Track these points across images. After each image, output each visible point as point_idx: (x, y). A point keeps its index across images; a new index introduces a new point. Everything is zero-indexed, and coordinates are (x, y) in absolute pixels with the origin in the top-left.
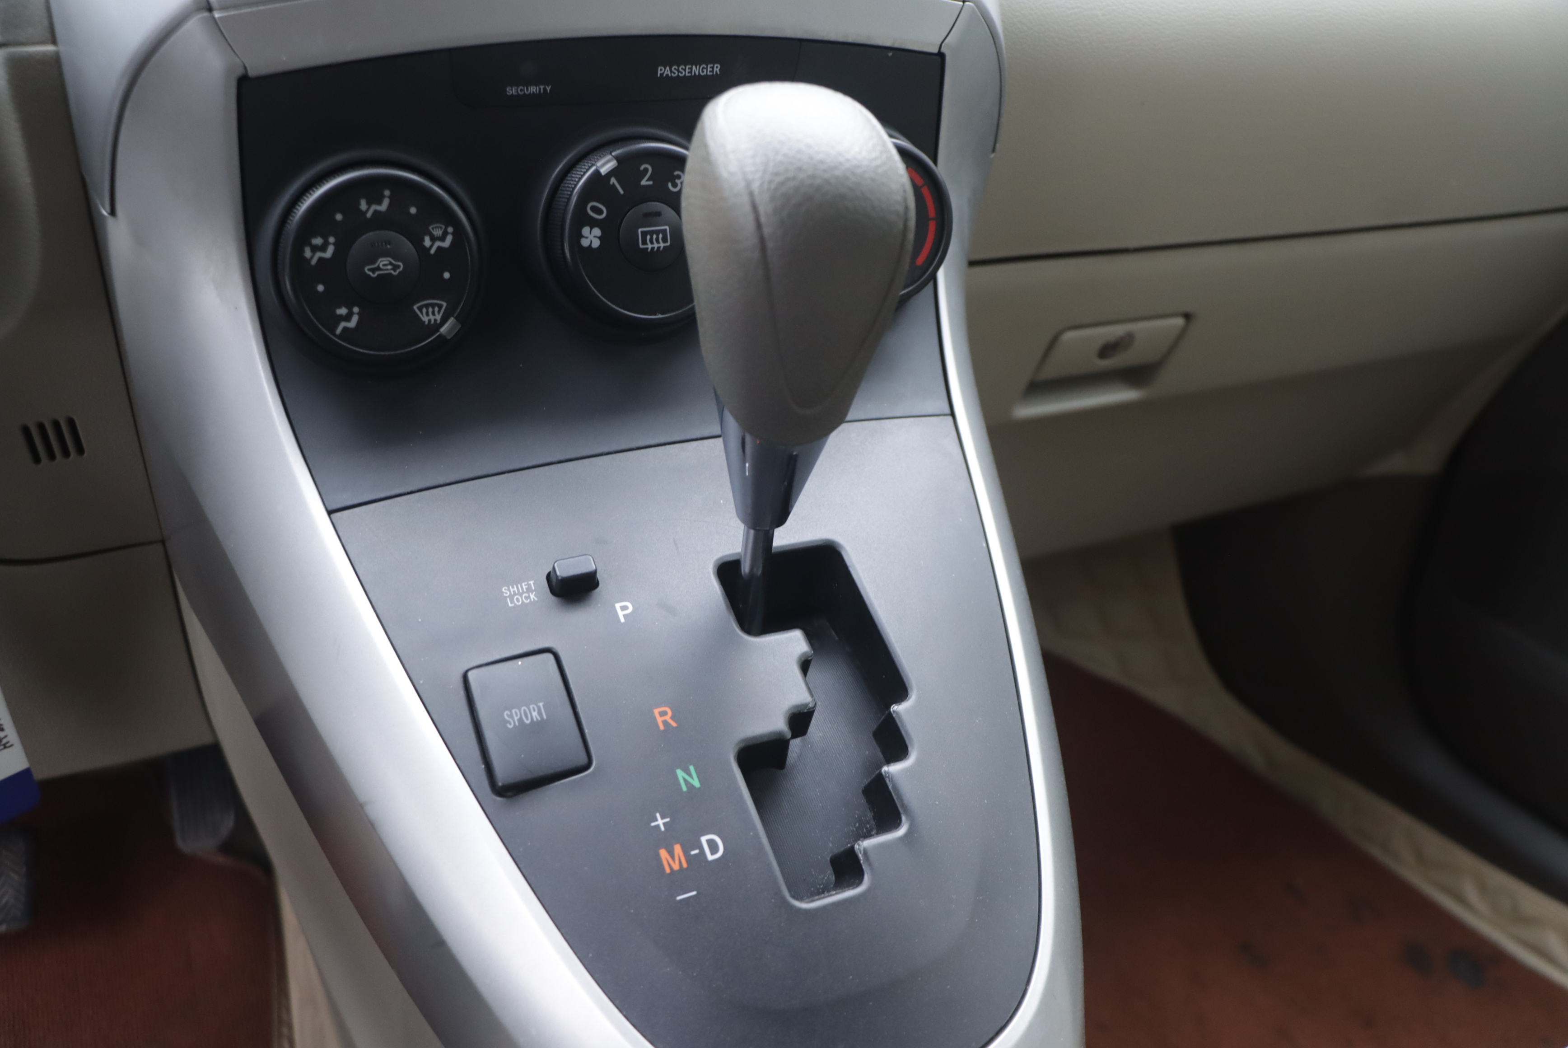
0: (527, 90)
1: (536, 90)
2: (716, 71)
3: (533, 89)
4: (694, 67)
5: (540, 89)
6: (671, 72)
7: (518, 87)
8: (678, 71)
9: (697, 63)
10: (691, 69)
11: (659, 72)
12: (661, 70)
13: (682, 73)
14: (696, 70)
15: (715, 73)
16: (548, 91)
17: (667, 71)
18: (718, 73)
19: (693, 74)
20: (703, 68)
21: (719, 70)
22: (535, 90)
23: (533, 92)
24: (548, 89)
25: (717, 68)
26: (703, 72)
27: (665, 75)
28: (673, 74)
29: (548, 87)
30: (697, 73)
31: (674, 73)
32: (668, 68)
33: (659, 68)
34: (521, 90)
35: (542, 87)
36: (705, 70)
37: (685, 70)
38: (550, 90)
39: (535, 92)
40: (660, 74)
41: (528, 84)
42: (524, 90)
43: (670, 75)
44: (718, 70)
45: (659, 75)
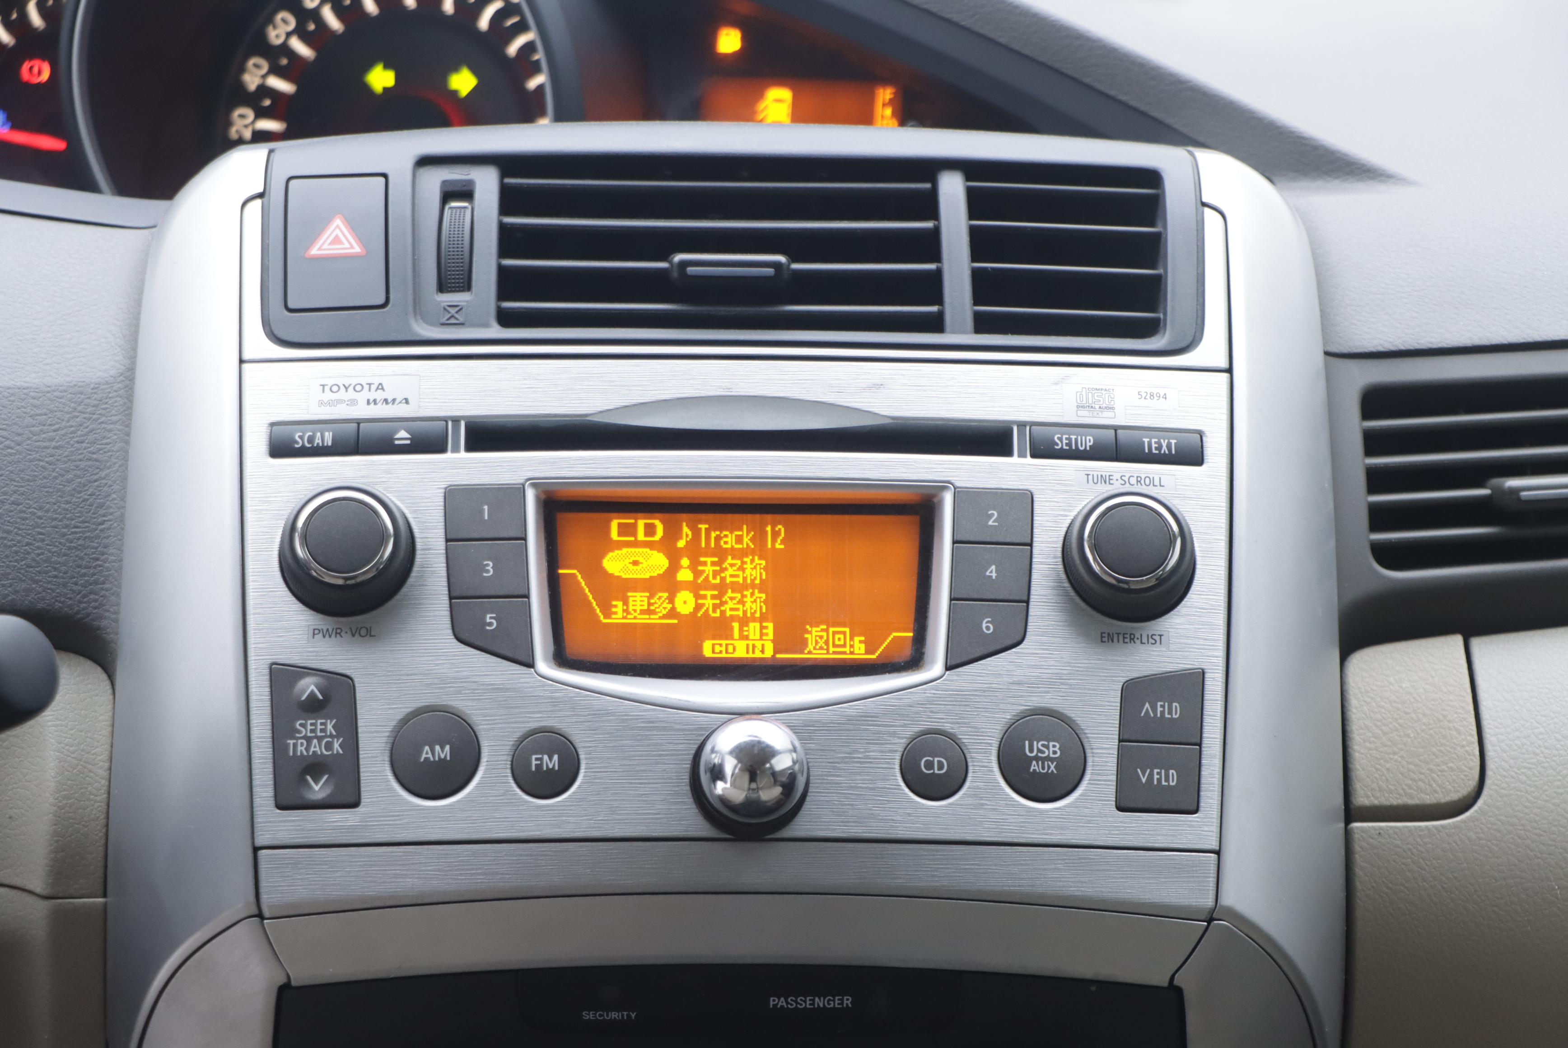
0: (607, 1016)
1: (618, 1016)
2: (847, 1004)
3: (614, 1015)
4: (817, 999)
5: (623, 1015)
6: (787, 1003)
7: (597, 1012)
8: (797, 1003)
9: (822, 994)
10: (813, 1000)
11: (772, 1003)
12: (774, 1001)
13: (801, 1005)
14: (819, 1002)
15: (845, 1005)
16: (633, 1018)
17: (782, 1002)
18: (850, 1005)
19: (816, 1006)
20: (829, 1000)
21: (851, 1003)
22: (616, 1016)
23: (615, 1017)
24: (633, 1016)
25: (848, 1001)
26: (829, 1004)
27: (779, 1006)
28: (789, 1006)
29: (633, 1014)
30: (821, 1005)
31: (792, 1005)
32: (782, 999)
33: (772, 999)
34: (600, 1015)
35: (625, 1013)
36: (832, 1003)
37: (805, 1002)
38: (635, 1017)
39: (617, 1018)
40: (773, 1005)
41: (608, 1009)
42: (603, 1015)
43: (786, 1006)
44: (849, 1002)
45: (771, 1006)
